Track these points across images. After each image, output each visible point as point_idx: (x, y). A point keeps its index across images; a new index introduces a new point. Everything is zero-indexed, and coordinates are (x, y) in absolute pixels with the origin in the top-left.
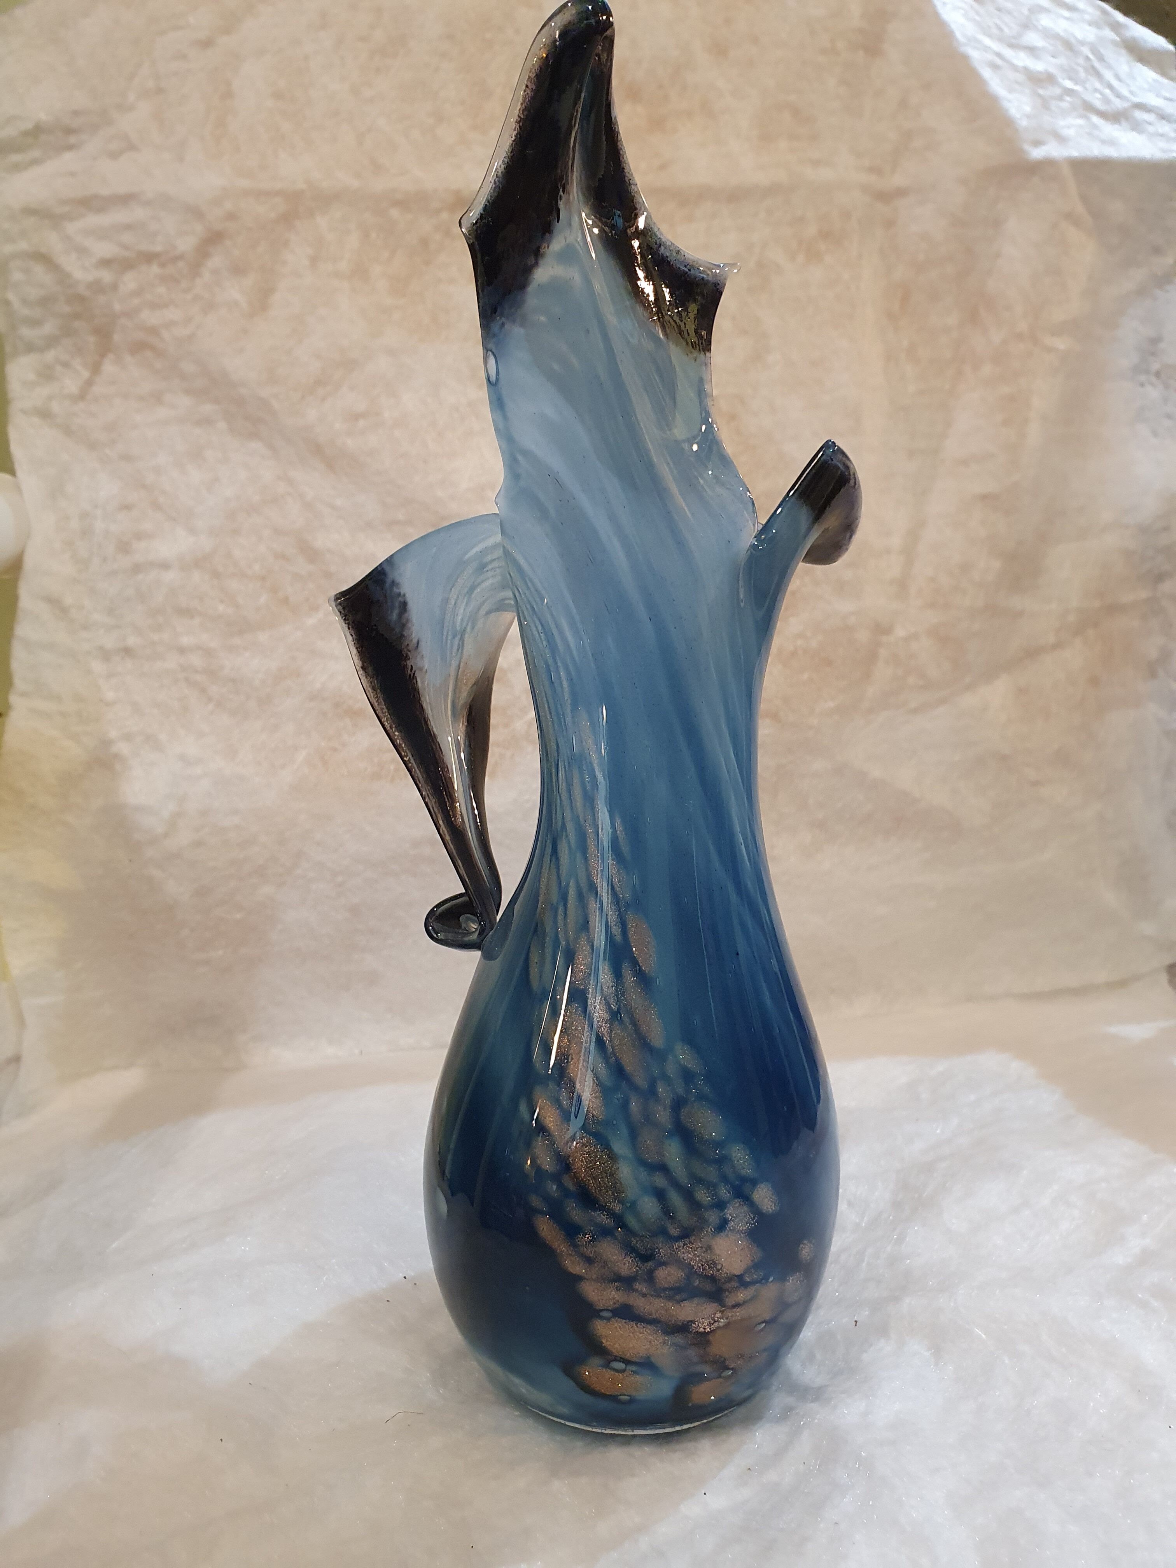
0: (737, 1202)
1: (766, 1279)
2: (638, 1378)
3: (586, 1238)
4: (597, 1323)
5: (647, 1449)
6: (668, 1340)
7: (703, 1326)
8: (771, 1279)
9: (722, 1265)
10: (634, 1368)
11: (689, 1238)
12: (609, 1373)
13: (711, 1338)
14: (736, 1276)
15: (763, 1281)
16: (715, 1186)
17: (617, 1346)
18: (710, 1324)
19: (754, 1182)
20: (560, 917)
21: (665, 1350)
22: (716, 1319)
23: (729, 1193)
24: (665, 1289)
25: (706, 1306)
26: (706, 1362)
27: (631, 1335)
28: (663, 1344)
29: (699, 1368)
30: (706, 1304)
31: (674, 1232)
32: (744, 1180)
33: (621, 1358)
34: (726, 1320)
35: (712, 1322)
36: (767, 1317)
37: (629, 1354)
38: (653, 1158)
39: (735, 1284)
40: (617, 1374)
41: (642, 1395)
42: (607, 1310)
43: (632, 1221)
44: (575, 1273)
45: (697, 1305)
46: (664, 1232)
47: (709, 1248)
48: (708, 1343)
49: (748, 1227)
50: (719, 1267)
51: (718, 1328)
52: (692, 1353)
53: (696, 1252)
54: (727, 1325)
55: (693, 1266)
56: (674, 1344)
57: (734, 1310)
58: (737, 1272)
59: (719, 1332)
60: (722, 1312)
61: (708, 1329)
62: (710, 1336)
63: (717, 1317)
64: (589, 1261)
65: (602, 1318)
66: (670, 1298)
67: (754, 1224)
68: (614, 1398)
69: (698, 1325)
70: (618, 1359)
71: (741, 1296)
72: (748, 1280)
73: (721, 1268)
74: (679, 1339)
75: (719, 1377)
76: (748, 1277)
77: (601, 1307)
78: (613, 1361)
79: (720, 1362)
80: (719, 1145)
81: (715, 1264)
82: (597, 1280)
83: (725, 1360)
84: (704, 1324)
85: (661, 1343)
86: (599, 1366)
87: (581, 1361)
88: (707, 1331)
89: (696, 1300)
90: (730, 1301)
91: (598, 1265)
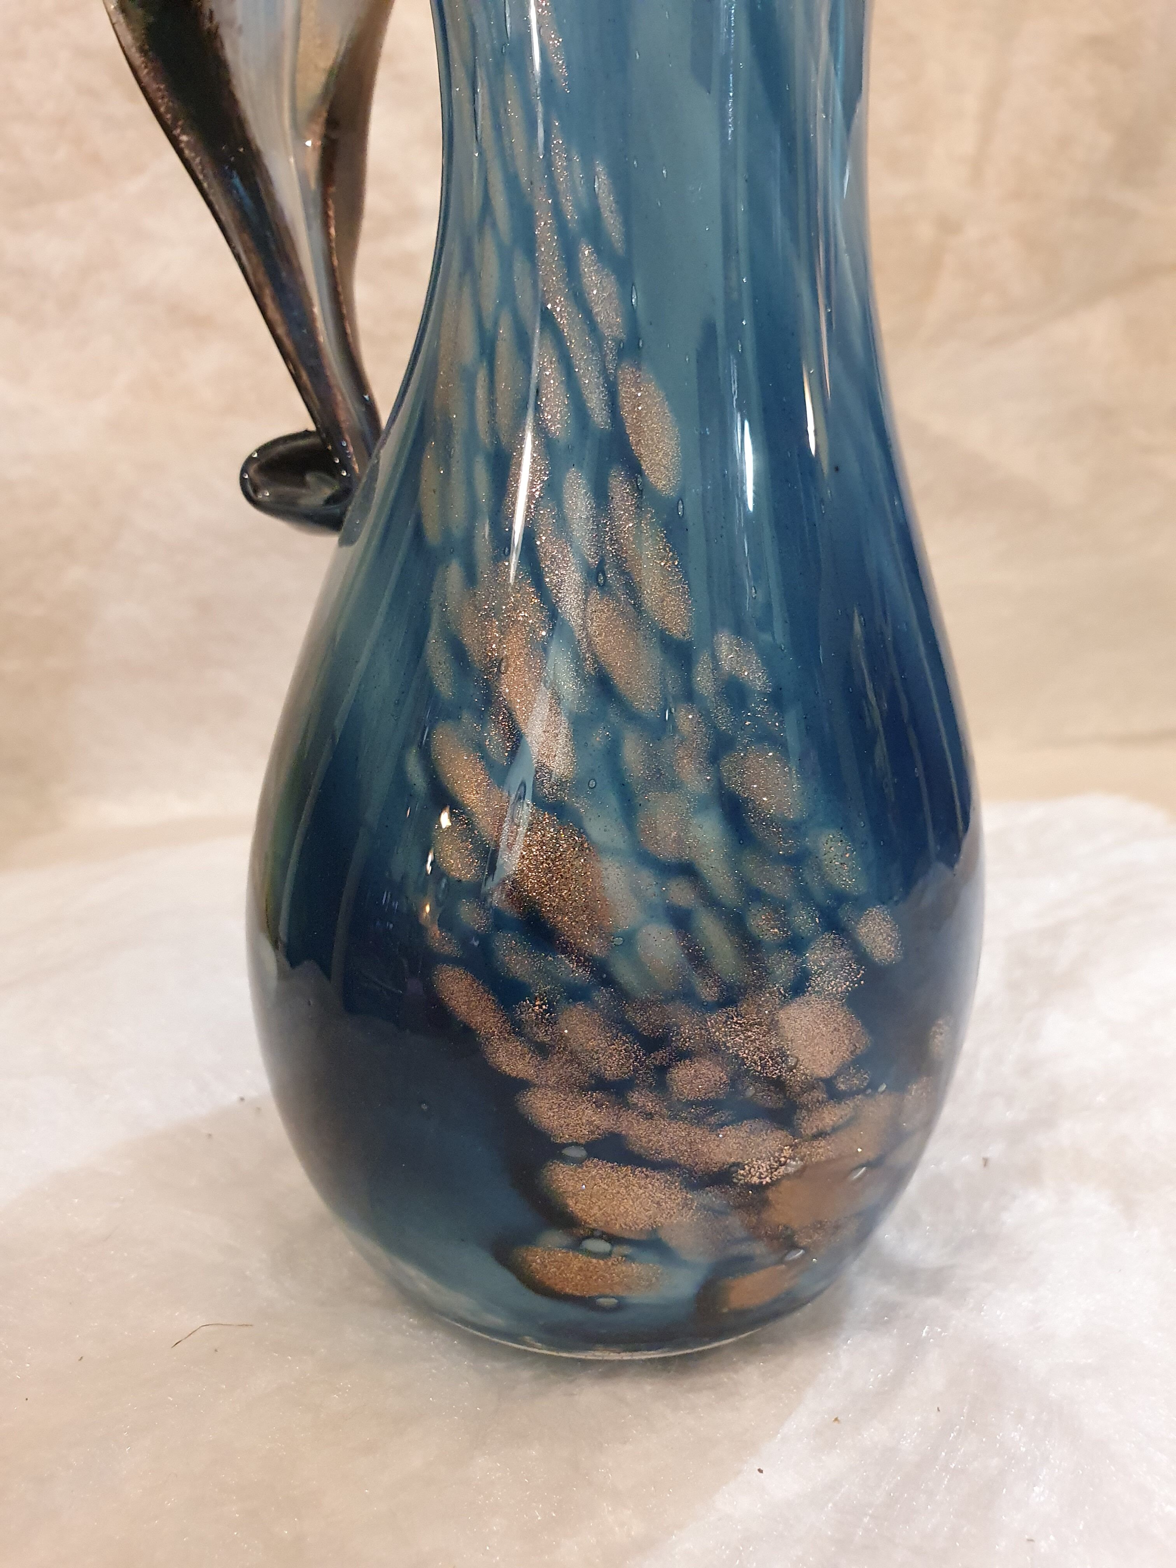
0: (829, 937)
1: (873, 1086)
2: (635, 1268)
3: (537, 1008)
4: (558, 1169)
5: (648, 1388)
6: (692, 1200)
7: (758, 1174)
8: (883, 1087)
9: (798, 1061)
10: (626, 1250)
11: (736, 1006)
12: (577, 1261)
13: (771, 1195)
14: (822, 1079)
15: (869, 1091)
16: (787, 906)
17: (595, 1210)
18: (771, 1168)
19: (860, 904)
20: (481, 393)
21: (687, 1218)
22: (783, 1159)
23: (814, 921)
24: (690, 1104)
25: (765, 1137)
26: (759, 1238)
27: (623, 1190)
28: (683, 1207)
29: (744, 1249)
30: (766, 1133)
31: (708, 992)
32: (841, 897)
33: (603, 1233)
34: (799, 1162)
35: (776, 1165)
36: (871, 1155)
37: (618, 1226)
38: (667, 851)
39: (821, 1095)
40: (594, 1261)
41: (638, 1296)
42: (577, 1144)
43: (625, 973)
44: (514, 1074)
45: (752, 1132)
46: (688, 995)
47: (773, 1026)
48: (765, 1203)
49: (846, 988)
50: (791, 1062)
51: (787, 1176)
52: (735, 1222)
53: (750, 1034)
54: (800, 1173)
55: (743, 1058)
56: (703, 1207)
57: (815, 1143)
58: (825, 1072)
59: (786, 1183)
60: (793, 1147)
61: (768, 1179)
62: (770, 1191)
63: (785, 1157)
64: (542, 1050)
65: (565, 1159)
66: (699, 1121)
67: (858, 982)
68: (586, 1302)
69: (749, 1170)
70: (597, 1234)
71: (830, 1116)
72: (843, 1087)
73: (796, 1064)
74: (711, 1197)
75: (781, 1261)
76: (843, 1082)
77: (566, 1138)
78: (588, 1237)
79: (783, 1236)
80: (796, 828)
81: (784, 1055)
82: (556, 1088)
83: (794, 1233)
84: (761, 1170)
85: (678, 1204)
86: (563, 1248)
87: (529, 1239)
88: (764, 1183)
89: (747, 1125)
90: (809, 1126)
91: (559, 1059)
